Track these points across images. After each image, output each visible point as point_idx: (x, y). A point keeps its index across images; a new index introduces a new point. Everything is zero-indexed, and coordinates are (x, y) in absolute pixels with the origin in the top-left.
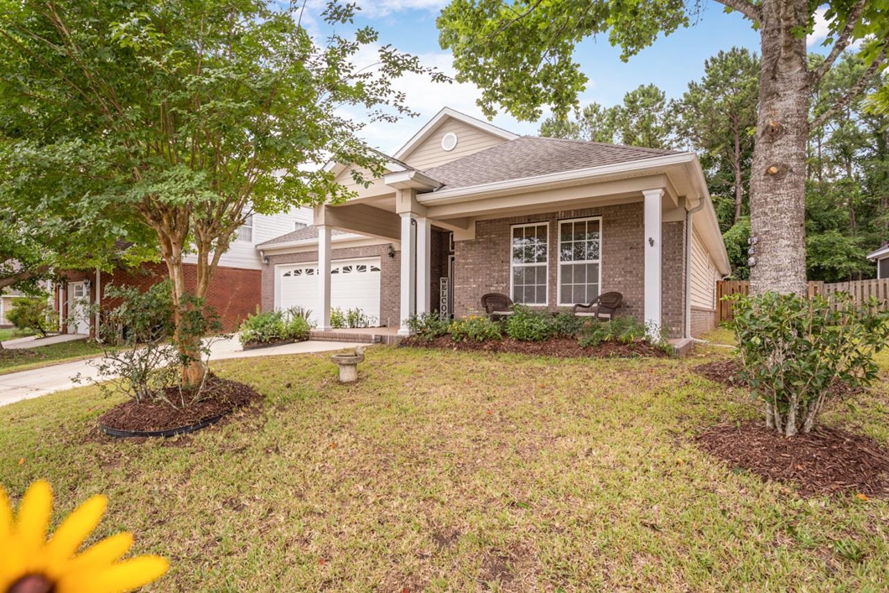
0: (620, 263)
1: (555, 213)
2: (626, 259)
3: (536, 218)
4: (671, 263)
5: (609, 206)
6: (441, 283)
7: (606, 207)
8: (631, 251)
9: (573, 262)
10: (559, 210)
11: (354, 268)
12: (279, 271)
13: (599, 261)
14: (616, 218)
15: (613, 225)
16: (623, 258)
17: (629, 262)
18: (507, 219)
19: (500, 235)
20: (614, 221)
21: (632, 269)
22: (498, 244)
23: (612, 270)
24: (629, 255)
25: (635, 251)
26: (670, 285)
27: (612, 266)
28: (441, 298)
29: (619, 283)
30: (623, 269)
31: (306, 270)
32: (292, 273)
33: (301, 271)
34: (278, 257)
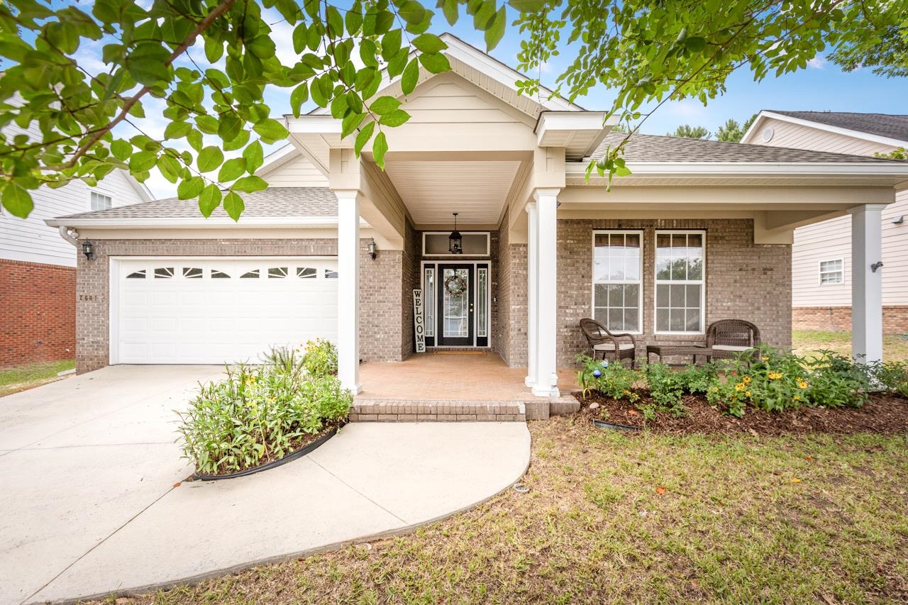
0: (729, 285)
1: (651, 220)
2: (735, 281)
3: (630, 224)
4: (781, 289)
5: (717, 220)
6: (415, 297)
7: (713, 220)
8: (740, 273)
9: (671, 282)
10: (659, 217)
11: (292, 270)
12: (119, 269)
13: (702, 282)
14: (725, 234)
15: (720, 242)
16: (732, 281)
17: (738, 285)
18: (590, 221)
19: (579, 241)
20: (722, 238)
21: (741, 293)
22: (578, 253)
23: (720, 293)
24: (738, 277)
25: (744, 273)
26: (780, 312)
27: (720, 289)
28: (416, 316)
29: (729, 309)
30: (732, 293)
31: (185, 270)
32: (150, 274)
33: (172, 270)
34: (118, 242)
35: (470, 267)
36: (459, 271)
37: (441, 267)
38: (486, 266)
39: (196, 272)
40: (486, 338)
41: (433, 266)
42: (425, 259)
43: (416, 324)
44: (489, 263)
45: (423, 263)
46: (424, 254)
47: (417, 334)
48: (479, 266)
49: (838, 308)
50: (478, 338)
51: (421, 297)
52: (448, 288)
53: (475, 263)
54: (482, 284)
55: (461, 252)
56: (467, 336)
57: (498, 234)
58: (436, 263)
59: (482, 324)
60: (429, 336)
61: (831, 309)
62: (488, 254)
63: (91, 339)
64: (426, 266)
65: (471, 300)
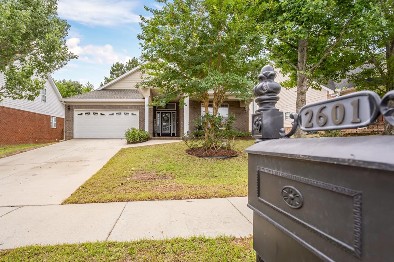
5: (231, 101)
12: (76, 113)
13: (228, 116)
15: (232, 107)
19: (198, 106)
20: (232, 105)
21: (237, 119)
22: (197, 109)
24: (236, 115)
25: (238, 114)
28: (155, 127)
31: (93, 113)
32: (84, 114)
33: (90, 113)
34: (76, 106)
35: (170, 113)
36: (167, 115)
37: (162, 113)
38: (175, 113)
39: (96, 114)
40: (175, 134)
41: (159, 113)
42: (157, 110)
43: (155, 129)
44: (176, 112)
45: (157, 112)
46: (157, 109)
47: (155, 132)
48: (173, 113)
49: (289, 127)
50: (172, 134)
51: (156, 122)
52: (164, 119)
53: (172, 112)
54: (174, 118)
55: (168, 108)
56: (169, 133)
57: (178, 104)
58: (160, 112)
59: (174, 130)
60: (158, 133)
61: (287, 128)
62: (176, 109)
63: (69, 132)
64: (158, 113)
65: (171, 123)
